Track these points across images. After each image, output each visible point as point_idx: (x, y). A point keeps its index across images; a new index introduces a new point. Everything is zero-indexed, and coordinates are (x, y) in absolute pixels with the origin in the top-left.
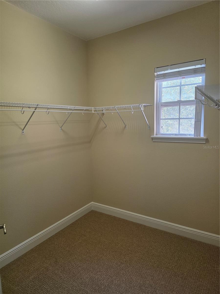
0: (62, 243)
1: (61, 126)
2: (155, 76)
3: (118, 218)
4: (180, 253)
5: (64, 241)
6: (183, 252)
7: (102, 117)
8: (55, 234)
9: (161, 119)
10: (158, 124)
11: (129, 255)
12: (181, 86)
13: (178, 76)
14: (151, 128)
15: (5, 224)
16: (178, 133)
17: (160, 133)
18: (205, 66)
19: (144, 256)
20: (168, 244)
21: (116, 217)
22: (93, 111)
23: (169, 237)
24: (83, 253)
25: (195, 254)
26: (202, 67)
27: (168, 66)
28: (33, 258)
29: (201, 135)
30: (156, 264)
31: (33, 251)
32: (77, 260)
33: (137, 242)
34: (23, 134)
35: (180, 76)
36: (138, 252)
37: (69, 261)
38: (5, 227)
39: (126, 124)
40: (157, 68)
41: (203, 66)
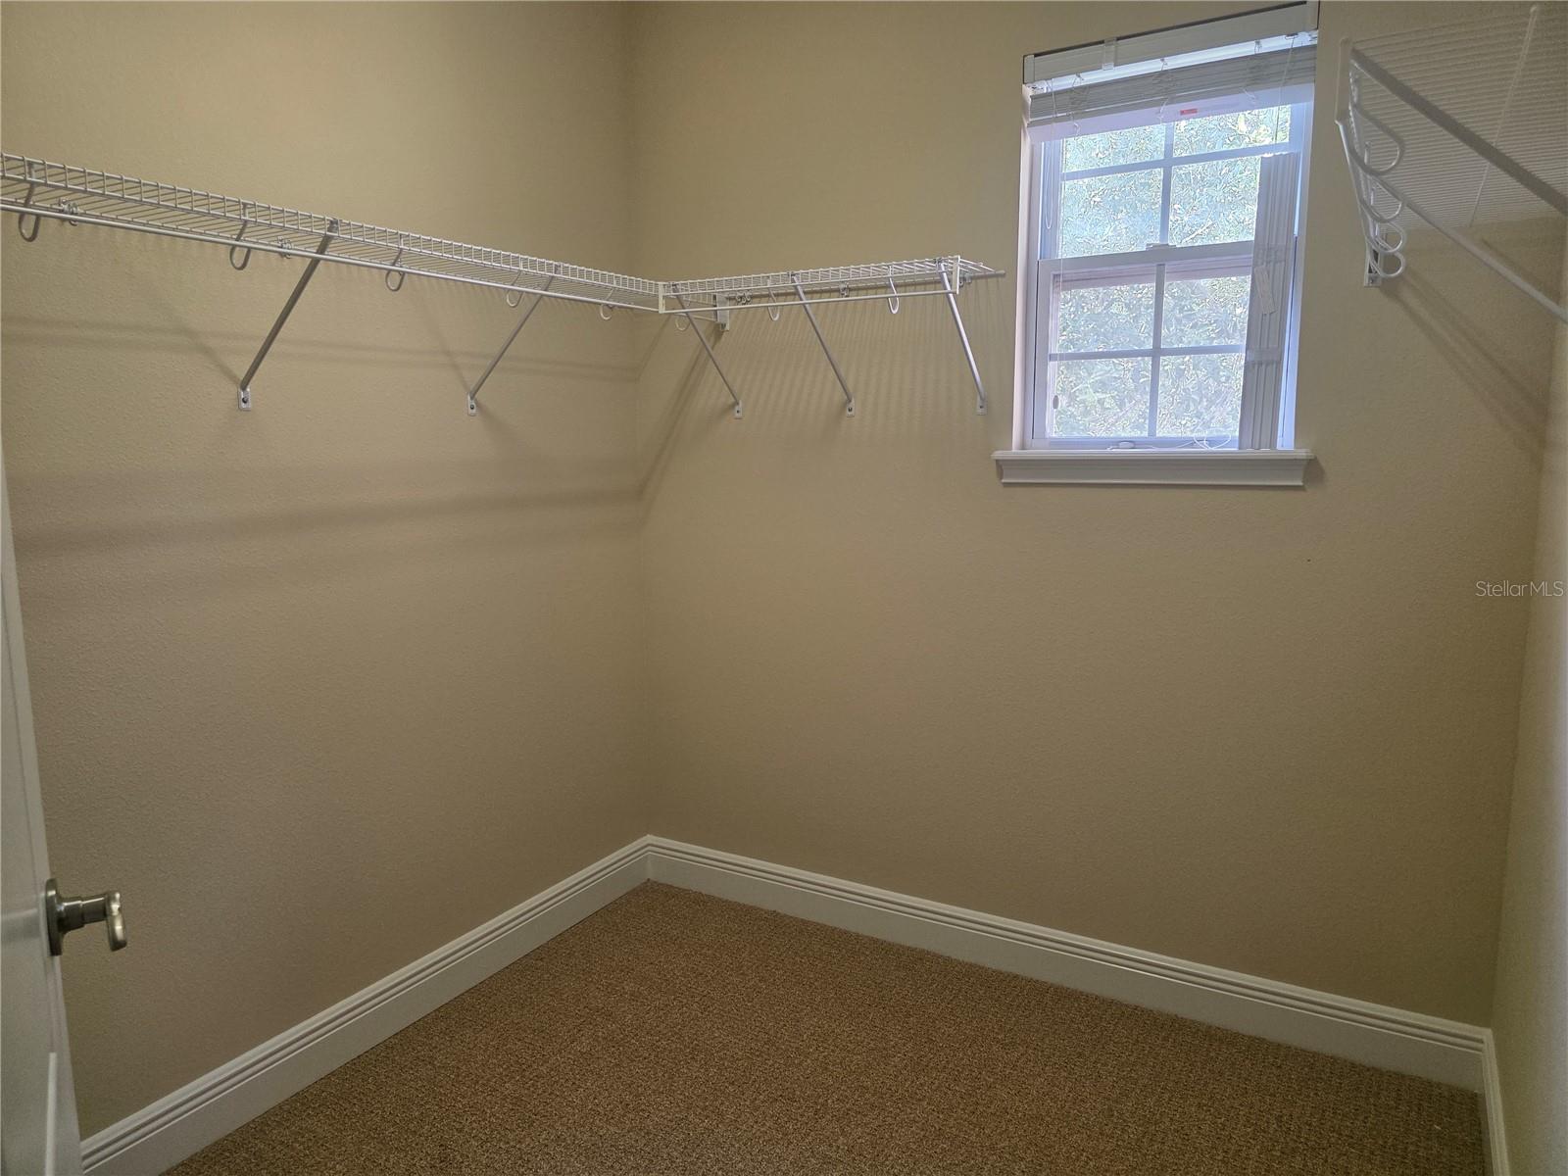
0: (480, 1058)
1: (472, 387)
2: (1024, 102)
3: (795, 919)
4: (1151, 1102)
5: (487, 1045)
6: (1166, 1096)
7: (713, 348)
8: (438, 1010)
9: (1052, 357)
10: (1035, 382)
11: (865, 1116)
12: (1168, 163)
13: (1159, 103)
14: (994, 410)
15: (118, 895)
16: (1145, 434)
17: (1045, 438)
18: (1315, 42)
19: (952, 1122)
20: (1080, 1055)
21: (785, 915)
22: (661, 301)
23: (1087, 1015)
24: (600, 1109)
25: (1236, 1105)
26: (1294, 50)
27: (1102, 42)
28: (303, 1143)
29: (1279, 440)
30: (1022, 1159)
31: (303, 1104)
32: (565, 1147)
33: (910, 1045)
34: (241, 409)
35: (1172, 103)
36: (920, 1100)
37: (521, 1158)
38: (119, 909)
39: (850, 386)
40: (1036, 55)
41: (1304, 39)
